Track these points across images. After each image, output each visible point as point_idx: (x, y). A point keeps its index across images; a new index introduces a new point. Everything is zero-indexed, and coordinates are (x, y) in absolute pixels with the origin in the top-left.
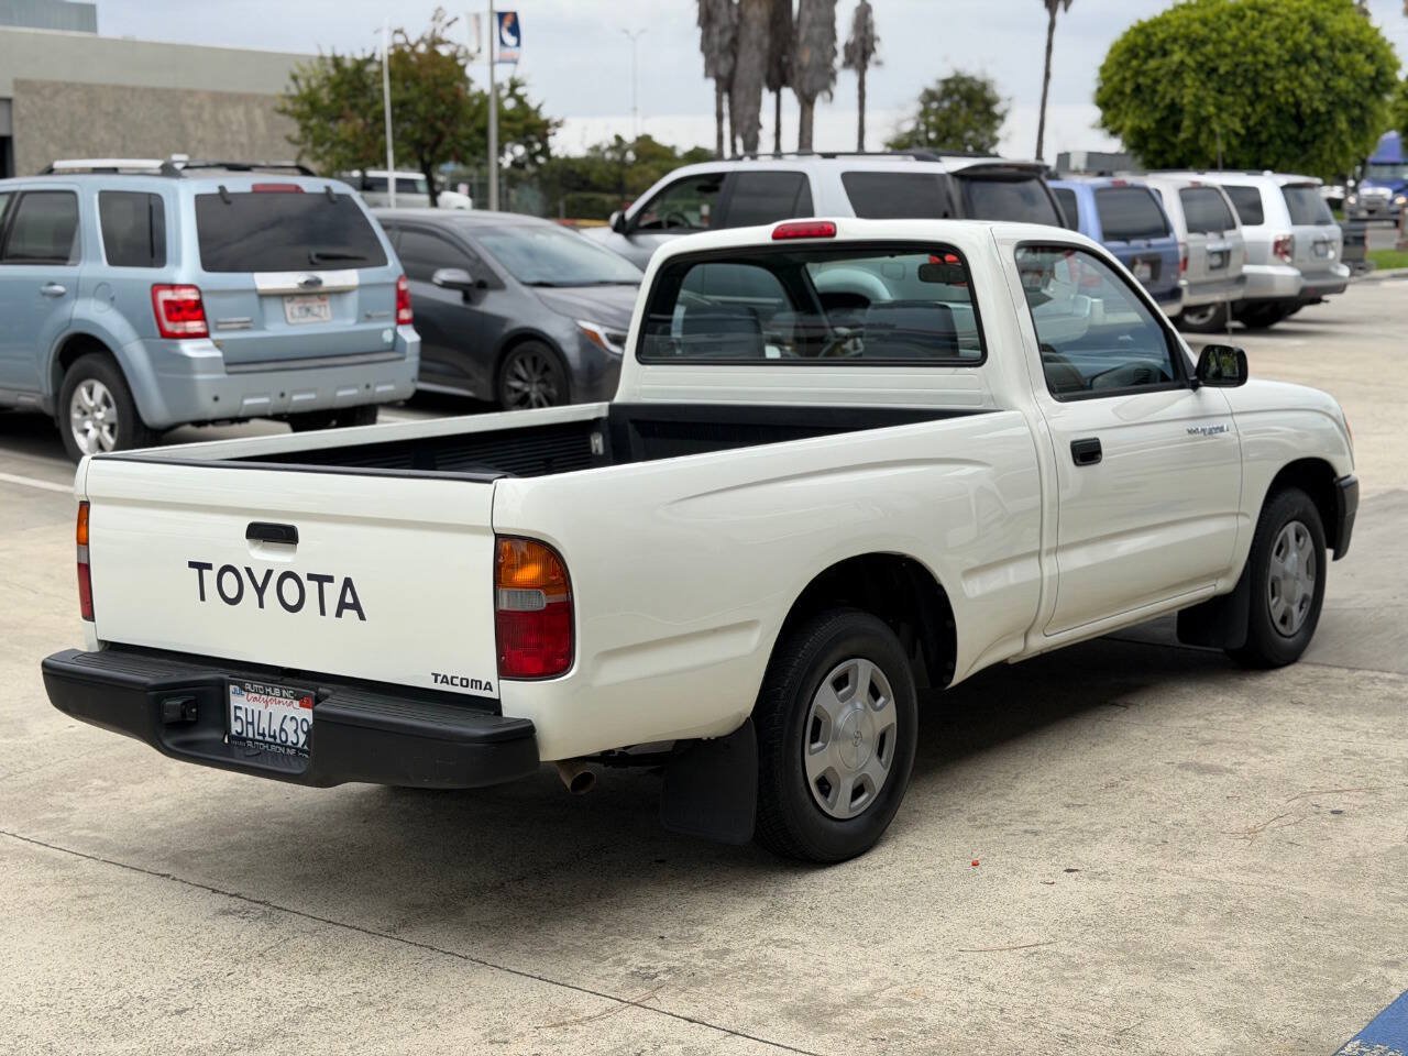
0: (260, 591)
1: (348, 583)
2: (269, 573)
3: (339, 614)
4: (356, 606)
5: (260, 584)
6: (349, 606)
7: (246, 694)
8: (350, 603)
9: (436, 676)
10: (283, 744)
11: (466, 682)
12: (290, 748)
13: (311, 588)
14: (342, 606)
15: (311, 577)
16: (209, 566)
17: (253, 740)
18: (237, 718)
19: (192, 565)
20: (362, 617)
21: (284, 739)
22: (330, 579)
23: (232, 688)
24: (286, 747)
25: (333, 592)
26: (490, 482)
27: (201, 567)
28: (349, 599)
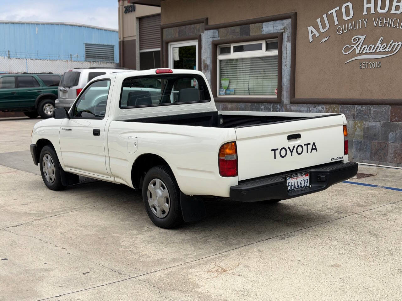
0: (292, 152)
1: (314, 144)
2: (294, 147)
3: (311, 152)
4: (316, 149)
5: (292, 150)
6: (314, 149)
7: (291, 178)
8: (314, 148)
9: (332, 159)
10: (301, 187)
11: (338, 158)
12: (303, 187)
13: (305, 147)
14: (312, 149)
15: (305, 145)
16: (277, 149)
17: (293, 189)
18: (289, 185)
19: (272, 150)
20: (317, 151)
21: (301, 186)
22: (310, 144)
23: (288, 178)
24: (302, 188)
25: (310, 147)
26: (341, 115)
27: (274, 150)
28: (314, 147)
